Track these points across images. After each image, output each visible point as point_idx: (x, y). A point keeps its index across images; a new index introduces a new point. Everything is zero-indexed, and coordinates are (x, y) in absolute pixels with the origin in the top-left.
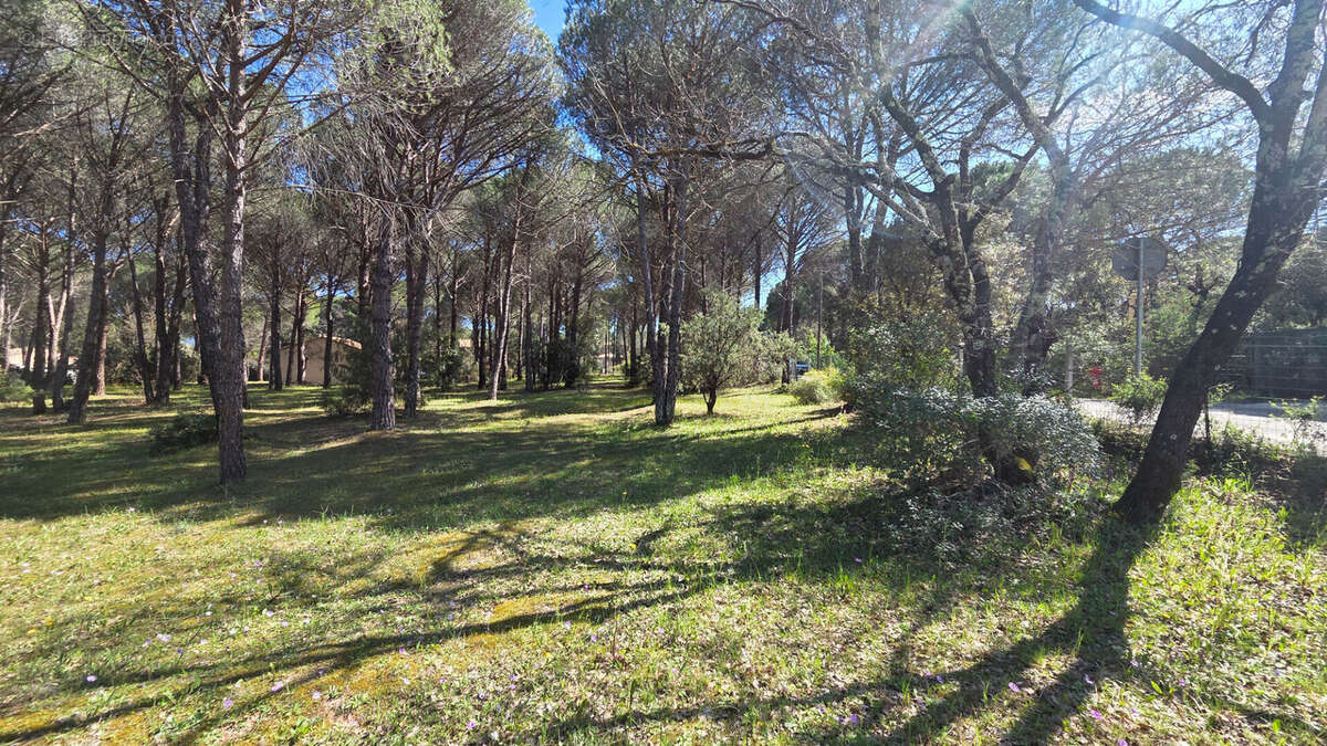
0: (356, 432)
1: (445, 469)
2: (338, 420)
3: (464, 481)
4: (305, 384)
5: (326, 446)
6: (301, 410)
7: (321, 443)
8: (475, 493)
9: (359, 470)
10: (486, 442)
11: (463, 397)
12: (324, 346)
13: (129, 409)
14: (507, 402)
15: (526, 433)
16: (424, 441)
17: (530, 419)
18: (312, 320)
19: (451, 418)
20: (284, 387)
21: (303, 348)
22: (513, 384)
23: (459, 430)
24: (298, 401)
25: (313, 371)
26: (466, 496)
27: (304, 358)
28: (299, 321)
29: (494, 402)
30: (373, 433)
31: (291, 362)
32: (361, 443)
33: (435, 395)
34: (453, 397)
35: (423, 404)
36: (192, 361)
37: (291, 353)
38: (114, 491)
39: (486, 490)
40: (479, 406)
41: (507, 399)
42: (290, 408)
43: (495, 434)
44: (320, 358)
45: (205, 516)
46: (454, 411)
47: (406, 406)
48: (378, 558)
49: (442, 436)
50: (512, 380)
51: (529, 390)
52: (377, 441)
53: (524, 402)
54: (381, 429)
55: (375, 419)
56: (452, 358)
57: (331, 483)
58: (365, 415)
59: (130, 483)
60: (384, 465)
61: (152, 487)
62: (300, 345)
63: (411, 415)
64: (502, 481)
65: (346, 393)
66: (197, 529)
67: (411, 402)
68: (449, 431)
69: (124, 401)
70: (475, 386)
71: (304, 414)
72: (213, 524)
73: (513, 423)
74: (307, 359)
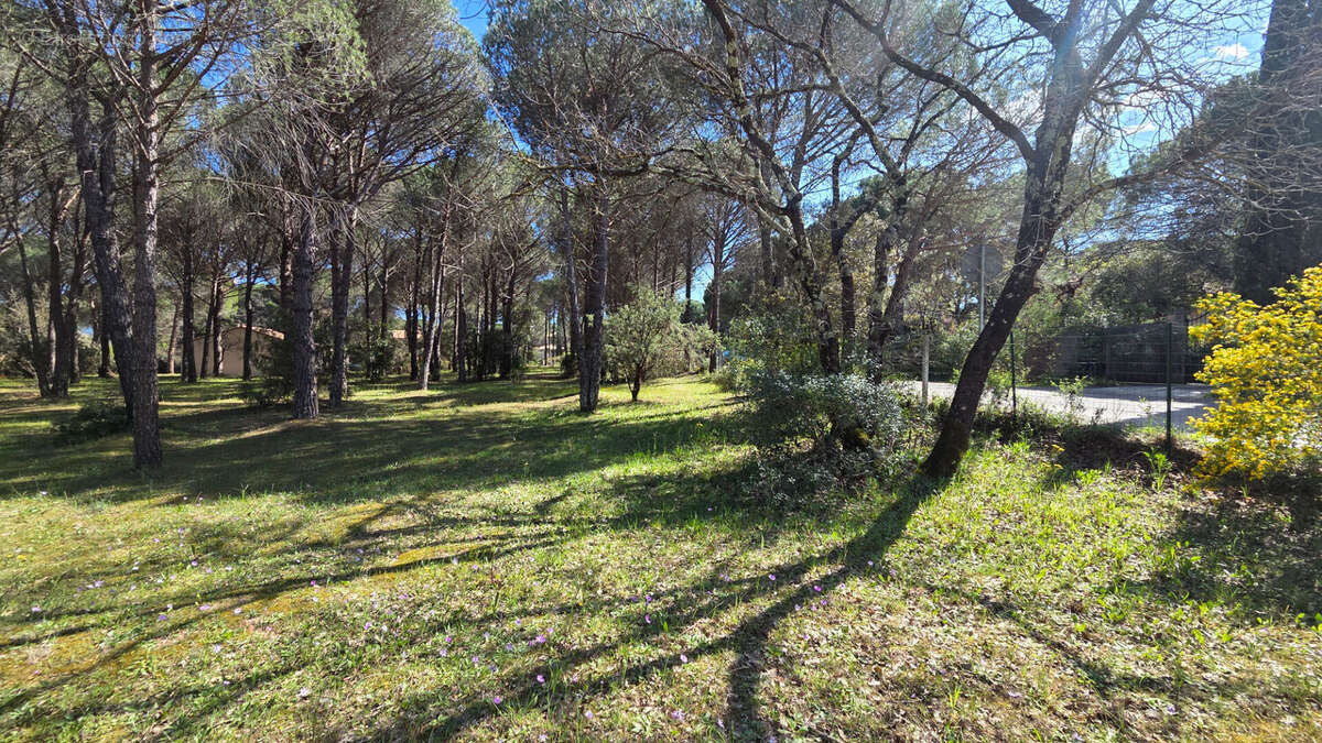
0: (278, 421)
1: (367, 453)
2: (260, 410)
3: (383, 462)
4: (223, 376)
5: (247, 435)
6: (219, 402)
7: (241, 432)
8: (396, 472)
9: (280, 456)
10: (413, 429)
11: (393, 388)
12: (243, 336)
13: (21, 403)
14: (439, 392)
15: (454, 421)
16: (349, 429)
17: (459, 408)
18: (228, 309)
19: (378, 408)
20: (198, 380)
21: (220, 338)
22: (446, 375)
23: (386, 419)
24: (217, 392)
25: (231, 362)
26: (387, 475)
27: (220, 349)
28: (214, 310)
29: (425, 392)
30: (297, 422)
31: (206, 354)
32: (283, 432)
33: (363, 386)
34: (382, 388)
35: (349, 395)
36: (91, 352)
37: (206, 345)
38: (21, 479)
39: (405, 470)
40: (408, 396)
41: (438, 389)
42: (206, 400)
43: (422, 422)
44: (238, 349)
45: (122, 498)
46: (382, 401)
47: (331, 396)
48: (297, 526)
49: (366, 424)
50: (447, 372)
51: (462, 381)
52: (301, 429)
53: (455, 392)
54: (303, 418)
55: (298, 408)
56: (382, 349)
57: (252, 468)
58: (287, 406)
59: (36, 472)
60: (307, 451)
61: (60, 475)
62: (216, 335)
63: (336, 404)
64: (424, 462)
65: (268, 384)
66: (114, 508)
67: (336, 392)
68: (375, 419)
69: (14, 394)
70: (406, 377)
71: (221, 405)
72: (131, 504)
73: (440, 412)
74: (224, 350)
